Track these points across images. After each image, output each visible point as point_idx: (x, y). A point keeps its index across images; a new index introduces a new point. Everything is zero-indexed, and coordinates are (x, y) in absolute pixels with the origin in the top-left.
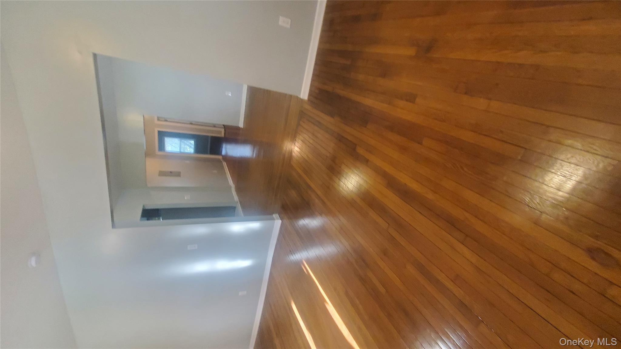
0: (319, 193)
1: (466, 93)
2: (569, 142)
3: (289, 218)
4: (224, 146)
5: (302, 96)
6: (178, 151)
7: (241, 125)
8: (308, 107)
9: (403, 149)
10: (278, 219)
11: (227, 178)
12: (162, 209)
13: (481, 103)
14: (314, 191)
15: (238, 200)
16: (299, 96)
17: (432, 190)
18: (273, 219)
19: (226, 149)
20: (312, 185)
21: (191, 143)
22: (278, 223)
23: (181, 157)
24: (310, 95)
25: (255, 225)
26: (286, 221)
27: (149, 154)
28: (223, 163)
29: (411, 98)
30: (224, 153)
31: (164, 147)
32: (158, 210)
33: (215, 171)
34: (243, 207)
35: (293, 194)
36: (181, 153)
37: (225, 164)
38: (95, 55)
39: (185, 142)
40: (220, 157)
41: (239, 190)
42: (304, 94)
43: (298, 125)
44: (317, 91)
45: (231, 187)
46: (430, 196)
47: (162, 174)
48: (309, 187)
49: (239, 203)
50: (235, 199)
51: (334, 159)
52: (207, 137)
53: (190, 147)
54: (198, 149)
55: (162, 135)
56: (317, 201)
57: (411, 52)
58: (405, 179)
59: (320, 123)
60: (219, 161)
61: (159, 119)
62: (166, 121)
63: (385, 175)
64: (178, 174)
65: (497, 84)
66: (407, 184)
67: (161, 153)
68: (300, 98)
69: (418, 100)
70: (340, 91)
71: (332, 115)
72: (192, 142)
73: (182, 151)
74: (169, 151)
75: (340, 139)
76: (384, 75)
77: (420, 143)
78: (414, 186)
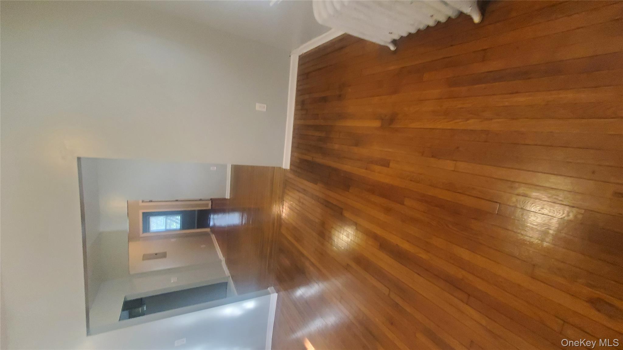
0: (313, 260)
1: (433, 156)
2: (535, 194)
3: (286, 290)
4: (212, 216)
5: (284, 167)
6: (164, 229)
7: (228, 196)
8: (291, 176)
9: (388, 210)
10: (273, 293)
11: (217, 252)
12: (146, 298)
13: (448, 165)
14: (307, 258)
15: (229, 274)
16: (282, 167)
17: (425, 250)
18: (269, 293)
19: (213, 219)
20: (305, 252)
21: (177, 219)
22: (274, 297)
23: (167, 235)
24: (291, 164)
25: (250, 305)
26: (282, 293)
27: (132, 237)
28: (212, 236)
29: (385, 163)
30: (211, 224)
31: (149, 228)
32: (141, 299)
33: (203, 246)
34: (235, 281)
35: (287, 262)
36: (167, 231)
37: (213, 237)
38: (79, 159)
39: (171, 218)
40: (208, 230)
41: (229, 263)
42: (286, 164)
43: (284, 192)
44: (298, 161)
45: (221, 261)
46: (424, 256)
47: (147, 257)
48: (302, 254)
49: (231, 278)
50: (226, 273)
51: (323, 224)
52: (195, 211)
53: (177, 223)
54: (185, 225)
55: (147, 216)
56: (312, 269)
57: (377, 124)
58: (395, 239)
59: (305, 190)
60: (206, 234)
61: (143, 201)
62: (151, 201)
63: (375, 237)
64: (163, 255)
65: (458, 148)
66: (398, 244)
67: (146, 235)
68: (283, 169)
69: (391, 165)
70: (319, 159)
71: (315, 182)
72: (179, 217)
73: (168, 228)
74: (155, 230)
75: (327, 204)
76: (357, 145)
77: (403, 204)
78: (405, 246)
